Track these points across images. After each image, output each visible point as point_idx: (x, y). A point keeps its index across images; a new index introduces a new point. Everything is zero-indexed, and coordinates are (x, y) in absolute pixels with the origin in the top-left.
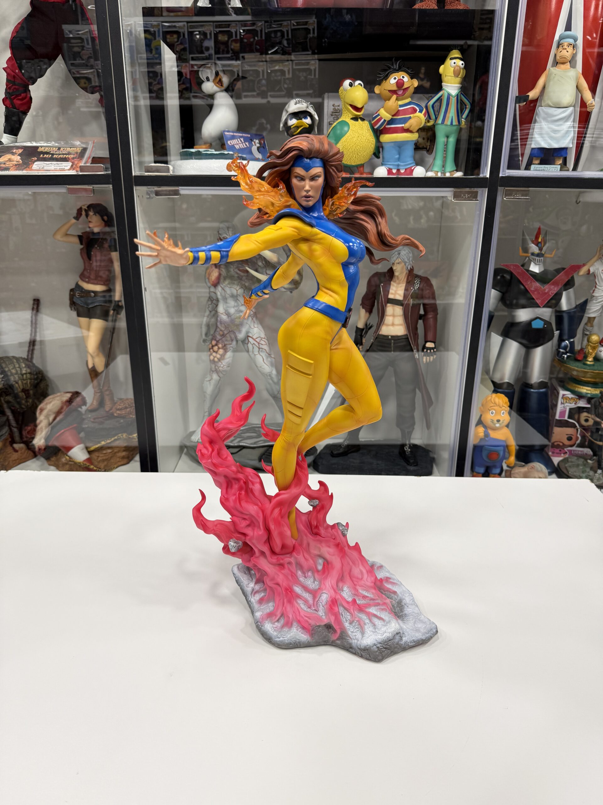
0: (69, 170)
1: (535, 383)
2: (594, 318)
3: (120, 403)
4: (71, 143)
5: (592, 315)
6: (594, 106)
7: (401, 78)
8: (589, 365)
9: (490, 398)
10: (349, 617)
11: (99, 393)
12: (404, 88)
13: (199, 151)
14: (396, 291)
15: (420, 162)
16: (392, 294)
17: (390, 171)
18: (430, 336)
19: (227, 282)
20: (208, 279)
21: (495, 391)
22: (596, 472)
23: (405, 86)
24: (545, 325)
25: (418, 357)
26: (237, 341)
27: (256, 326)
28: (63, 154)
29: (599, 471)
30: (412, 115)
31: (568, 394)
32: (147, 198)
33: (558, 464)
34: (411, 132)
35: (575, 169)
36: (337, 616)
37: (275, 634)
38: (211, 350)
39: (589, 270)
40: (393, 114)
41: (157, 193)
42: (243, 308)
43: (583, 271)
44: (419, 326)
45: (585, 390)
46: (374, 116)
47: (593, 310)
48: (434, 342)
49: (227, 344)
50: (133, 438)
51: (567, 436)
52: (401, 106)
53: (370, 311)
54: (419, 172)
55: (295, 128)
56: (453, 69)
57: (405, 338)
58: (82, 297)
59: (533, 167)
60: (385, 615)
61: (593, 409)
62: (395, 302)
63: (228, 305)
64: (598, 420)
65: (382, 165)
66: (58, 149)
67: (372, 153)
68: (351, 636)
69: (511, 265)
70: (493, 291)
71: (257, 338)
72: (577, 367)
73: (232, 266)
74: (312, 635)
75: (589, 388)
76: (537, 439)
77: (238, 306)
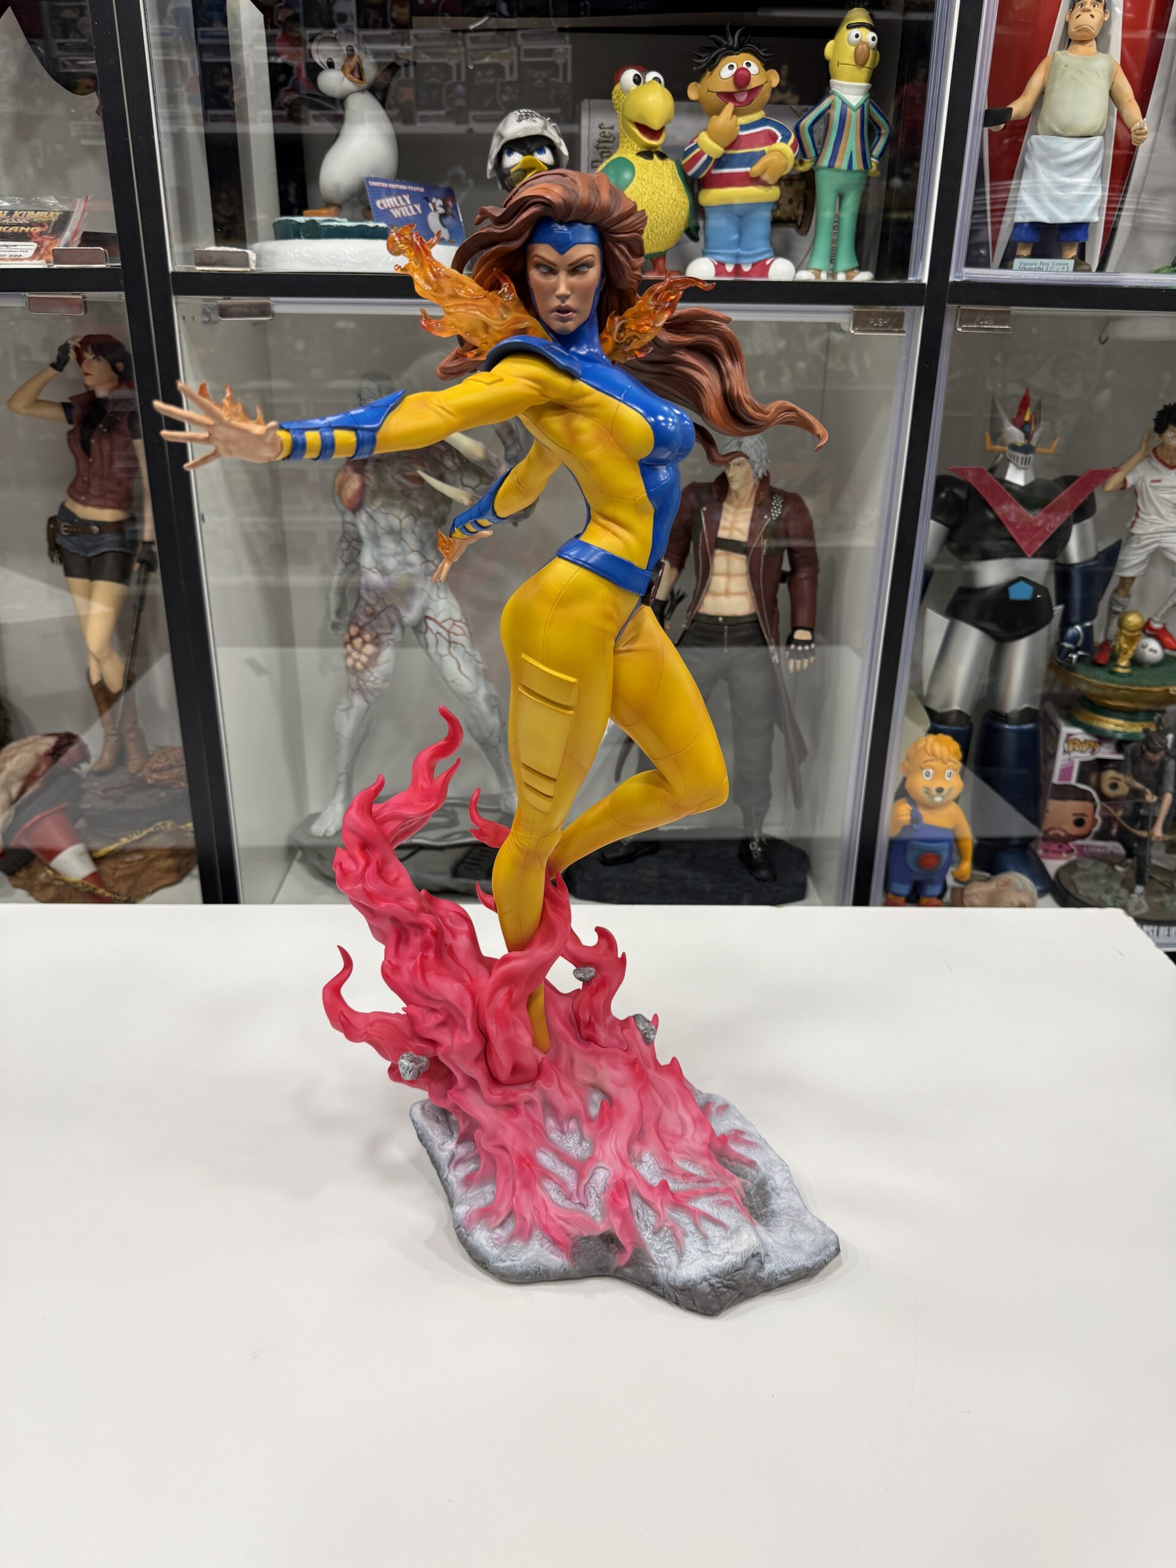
0: (31, 258)
1: (1013, 712)
2: (1133, 579)
3: (159, 757)
4: (37, 201)
5: (1129, 574)
6: (1146, 133)
7: (744, 66)
8: (1122, 675)
9: (923, 743)
10: (652, 1220)
11: (113, 735)
12: (750, 87)
13: (314, 221)
14: (733, 523)
15: (783, 251)
16: (725, 528)
17: (720, 267)
18: (803, 617)
19: (378, 503)
20: (340, 494)
21: (933, 731)
22: (1132, 891)
23: (753, 84)
24: (1035, 593)
25: (777, 661)
26: (403, 628)
27: (442, 595)
28: (19, 225)
29: (1139, 889)
30: (766, 148)
31: (1078, 733)
32: (205, 323)
33: (1057, 874)
34: (765, 184)
35: (1101, 267)
36: (626, 1217)
37: (495, 1252)
38: (349, 647)
39: (1125, 481)
40: (727, 143)
41: (224, 312)
42: (414, 558)
43: (1113, 482)
44: (779, 596)
45: (1112, 725)
46: (686, 149)
47: (1131, 562)
48: (811, 630)
49: (381, 634)
50: (186, 831)
51: (1074, 818)
52: (744, 127)
53: (680, 565)
54: (781, 270)
55: (519, 173)
56: (854, 48)
57: (752, 621)
58: (73, 534)
59: (1017, 262)
60: (728, 1216)
61: (1129, 764)
62: (732, 546)
63: (382, 550)
64: (1139, 785)
65: (704, 254)
66: (7, 215)
67: (683, 228)
68: (655, 1259)
69: (968, 469)
70: (932, 522)
71: (445, 621)
72: (1098, 678)
73: (389, 469)
74: (573, 1257)
75: (1120, 722)
76: (1015, 825)
77: (404, 553)
